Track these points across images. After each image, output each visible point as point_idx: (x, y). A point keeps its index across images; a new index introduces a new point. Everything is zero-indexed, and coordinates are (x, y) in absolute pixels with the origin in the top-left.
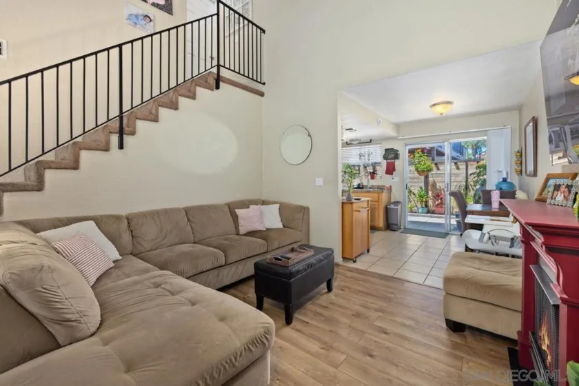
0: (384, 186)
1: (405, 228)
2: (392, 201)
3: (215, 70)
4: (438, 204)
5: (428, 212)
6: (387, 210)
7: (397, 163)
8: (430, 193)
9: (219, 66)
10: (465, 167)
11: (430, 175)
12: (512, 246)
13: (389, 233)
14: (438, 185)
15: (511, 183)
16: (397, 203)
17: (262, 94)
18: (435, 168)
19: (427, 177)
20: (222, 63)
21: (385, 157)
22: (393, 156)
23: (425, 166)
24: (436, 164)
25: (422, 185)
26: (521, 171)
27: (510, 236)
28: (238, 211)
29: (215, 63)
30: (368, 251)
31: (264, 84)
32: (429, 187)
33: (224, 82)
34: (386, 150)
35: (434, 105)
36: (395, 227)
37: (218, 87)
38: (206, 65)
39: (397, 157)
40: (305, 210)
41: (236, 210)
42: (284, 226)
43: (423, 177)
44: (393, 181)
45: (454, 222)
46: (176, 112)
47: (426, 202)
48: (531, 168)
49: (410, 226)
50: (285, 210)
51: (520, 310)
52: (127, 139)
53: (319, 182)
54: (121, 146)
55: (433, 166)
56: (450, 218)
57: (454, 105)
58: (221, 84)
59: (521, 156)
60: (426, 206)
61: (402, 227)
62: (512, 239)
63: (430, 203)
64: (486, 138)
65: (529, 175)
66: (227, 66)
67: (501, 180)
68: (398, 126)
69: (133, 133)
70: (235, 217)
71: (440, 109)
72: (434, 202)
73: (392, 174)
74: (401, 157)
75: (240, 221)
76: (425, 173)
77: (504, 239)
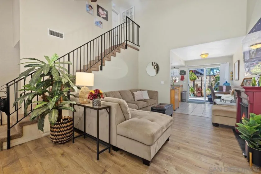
0: (180, 85)
1: (188, 101)
2: (183, 91)
3: (125, 42)
4: (199, 93)
5: (195, 96)
6: (181, 94)
7: (185, 76)
8: (195, 88)
9: (127, 40)
10: (209, 78)
11: (195, 81)
12: (231, 103)
13: (182, 103)
14: (198, 85)
15: (229, 83)
16: (185, 91)
17: (138, 50)
18: (197, 78)
19: (194, 82)
20: (127, 39)
21: (180, 74)
22: (183, 73)
23: (194, 77)
24: (198, 77)
25: (192, 85)
26: (233, 79)
27: (231, 100)
28: (135, 93)
29: (126, 40)
30: (178, 108)
31: (139, 46)
32: (195, 86)
33: (128, 46)
34: (181, 71)
35: (202, 55)
36: (184, 101)
37: (126, 48)
38: (123, 40)
39: (185, 74)
40: (157, 92)
41: (134, 92)
42: (150, 98)
43: (192, 82)
44: (183, 83)
45: (207, 99)
46: (115, 57)
47: (194, 92)
48: (237, 77)
49: (189, 100)
50: (149, 92)
51: (236, 117)
52: (103, 67)
53: (162, 82)
54: (101, 69)
55: (197, 77)
56: (206, 98)
57: (209, 55)
58: (128, 47)
59: (233, 73)
60: (194, 93)
61: (187, 101)
62: (231, 101)
63: (195, 92)
64: (219, 67)
65: (236, 80)
66: (129, 40)
67: (225, 82)
68: (186, 62)
69: (104, 65)
70: (133, 95)
71: (204, 56)
72: (197, 92)
73: (183, 80)
74: (186, 73)
75: (135, 96)
76: (193, 80)
77: (228, 101)
